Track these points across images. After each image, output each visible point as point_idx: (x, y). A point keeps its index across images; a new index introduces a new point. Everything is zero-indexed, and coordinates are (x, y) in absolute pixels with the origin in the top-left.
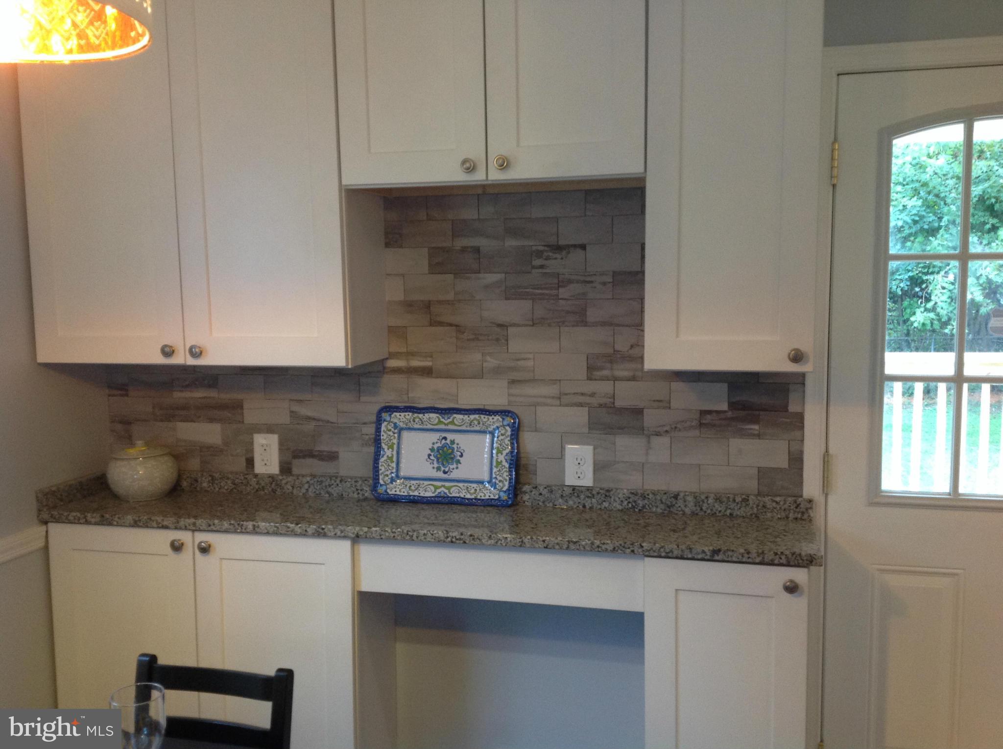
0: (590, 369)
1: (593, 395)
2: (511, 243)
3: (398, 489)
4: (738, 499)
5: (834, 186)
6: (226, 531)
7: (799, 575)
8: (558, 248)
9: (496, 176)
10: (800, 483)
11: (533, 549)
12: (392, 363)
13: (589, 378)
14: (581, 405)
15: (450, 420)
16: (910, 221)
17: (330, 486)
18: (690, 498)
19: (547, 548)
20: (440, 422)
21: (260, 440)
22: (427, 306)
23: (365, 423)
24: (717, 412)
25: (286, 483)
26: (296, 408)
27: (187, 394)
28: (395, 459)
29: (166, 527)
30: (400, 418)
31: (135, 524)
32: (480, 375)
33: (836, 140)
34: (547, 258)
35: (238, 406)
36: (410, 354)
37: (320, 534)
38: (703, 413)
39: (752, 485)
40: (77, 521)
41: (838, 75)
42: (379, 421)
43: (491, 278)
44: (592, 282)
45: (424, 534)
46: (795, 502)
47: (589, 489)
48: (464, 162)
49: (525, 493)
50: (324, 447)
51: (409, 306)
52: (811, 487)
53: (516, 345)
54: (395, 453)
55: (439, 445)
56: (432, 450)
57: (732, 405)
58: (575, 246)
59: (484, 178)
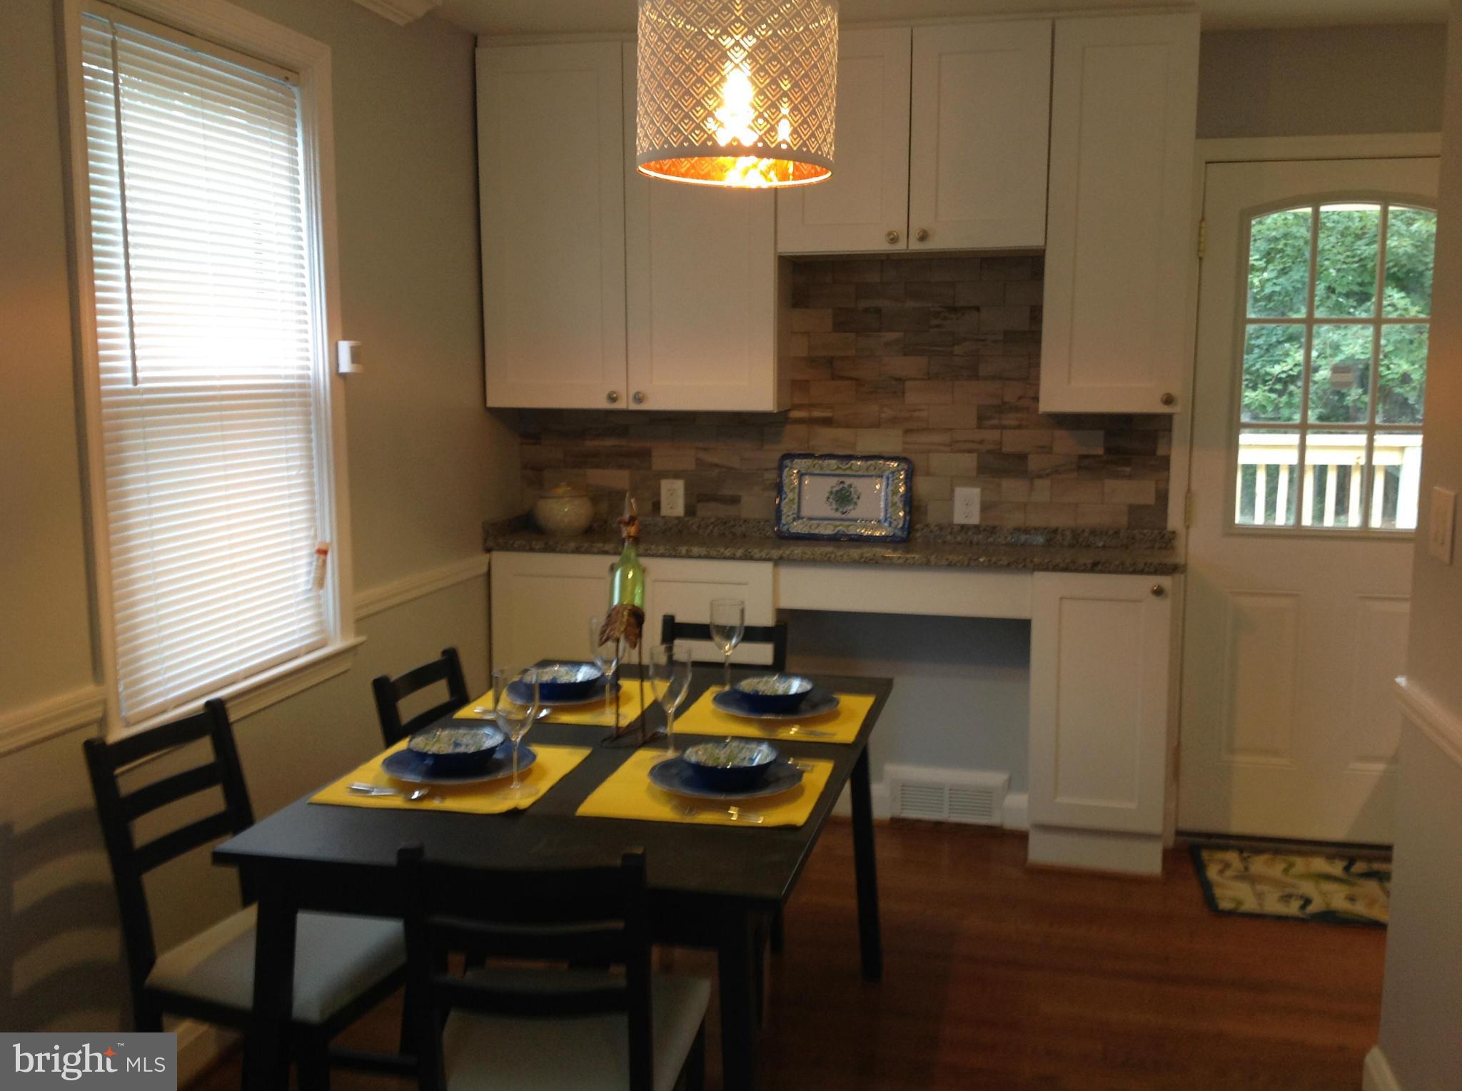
0: (981, 419)
1: (981, 442)
2: (911, 304)
3: (798, 527)
4: (1111, 532)
5: (1201, 259)
6: (662, 556)
7: (1165, 581)
8: (954, 309)
9: (916, 246)
10: (1165, 519)
11: (937, 567)
12: (796, 414)
13: (979, 427)
14: (970, 451)
15: (848, 466)
16: (1290, 289)
17: (734, 526)
18: (1068, 533)
19: (951, 566)
20: (838, 468)
21: (666, 485)
22: (830, 361)
23: (767, 470)
24: (1094, 456)
25: (692, 524)
26: (702, 455)
27: (597, 443)
28: (796, 501)
29: (606, 553)
30: (801, 464)
31: (578, 551)
32: (877, 425)
33: (1203, 219)
34: (945, 318)
35: (645, 455)
36: (811, 406)
37: (748, 557)
38: (1082, 457)
39: (1124, 520)
40: (521, 549)
41: (1207, 163)
42: (781, 468)
43: (890, 336)
44: (983, 340)
45: (841, 556)
46: (1160, 533)
47: (976, 527)
48: (890, 234)
49: (917, 530)
50: (727, 491)
51: (812, 361)
52: (1175, 520)
53: (912, 398)
54: (796, 496)
55: (837, 488)
56: (831, 493)
57: (1108, 450)
58: (970, 308)
59: (905, 247)
